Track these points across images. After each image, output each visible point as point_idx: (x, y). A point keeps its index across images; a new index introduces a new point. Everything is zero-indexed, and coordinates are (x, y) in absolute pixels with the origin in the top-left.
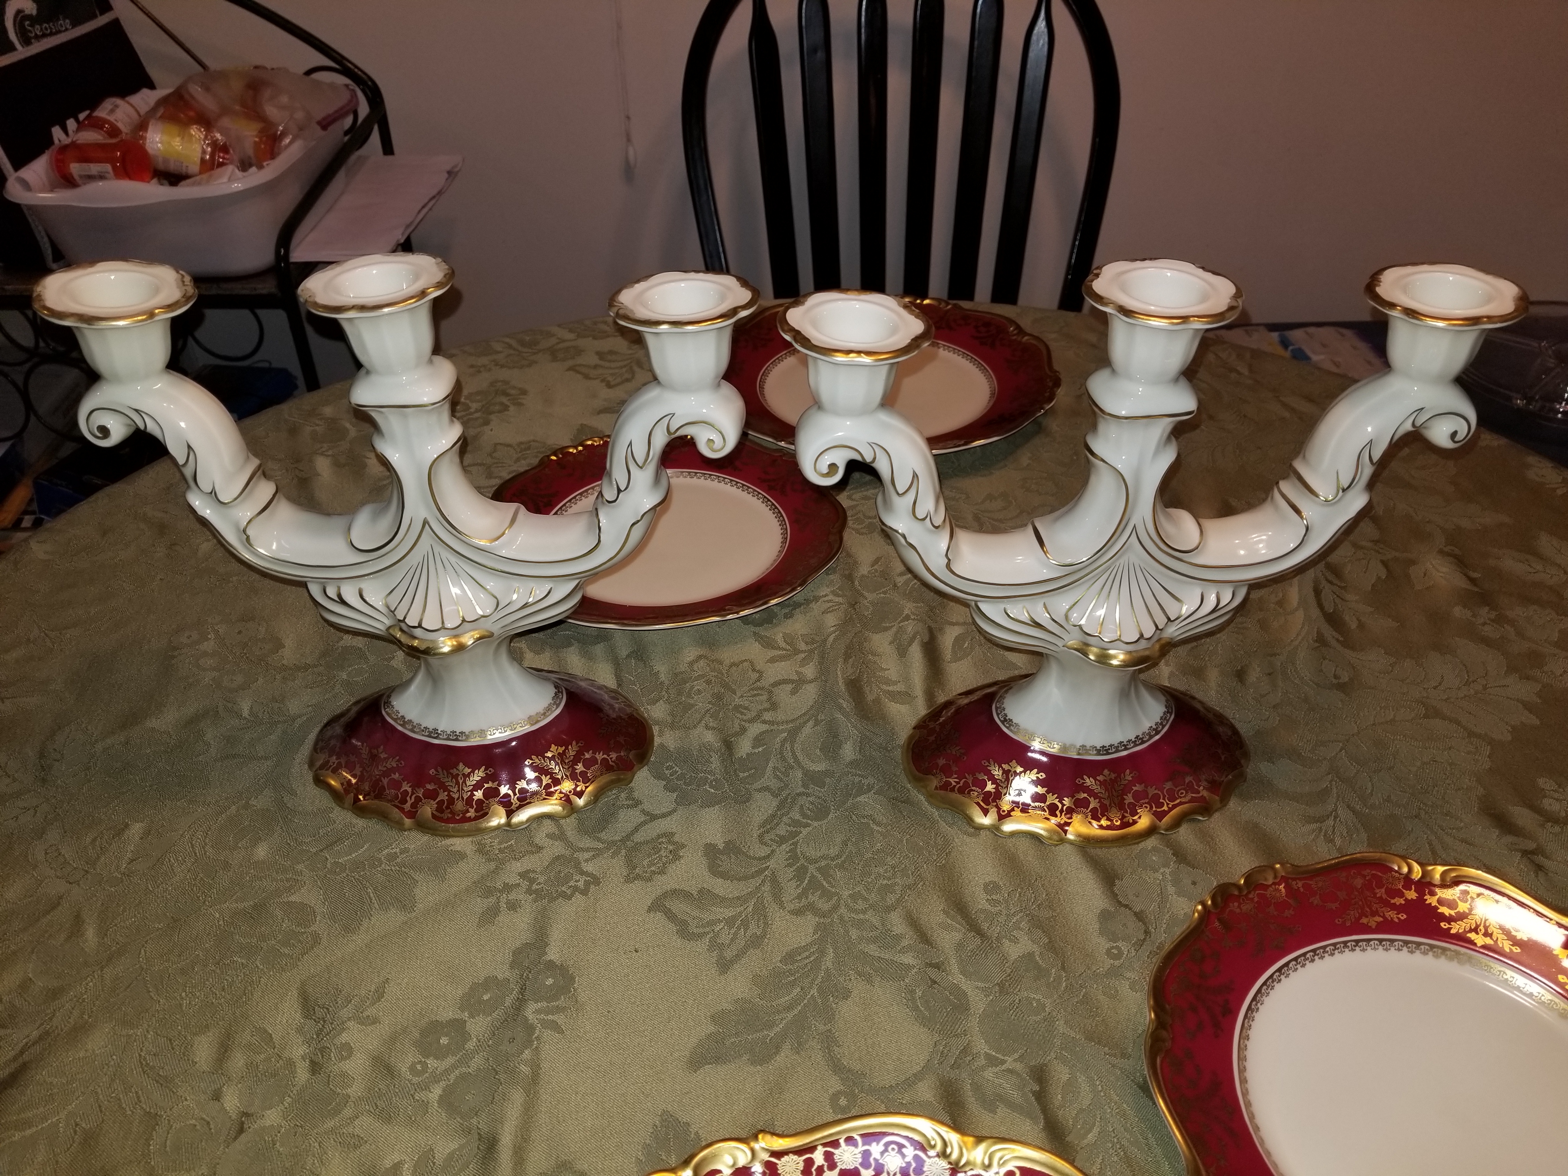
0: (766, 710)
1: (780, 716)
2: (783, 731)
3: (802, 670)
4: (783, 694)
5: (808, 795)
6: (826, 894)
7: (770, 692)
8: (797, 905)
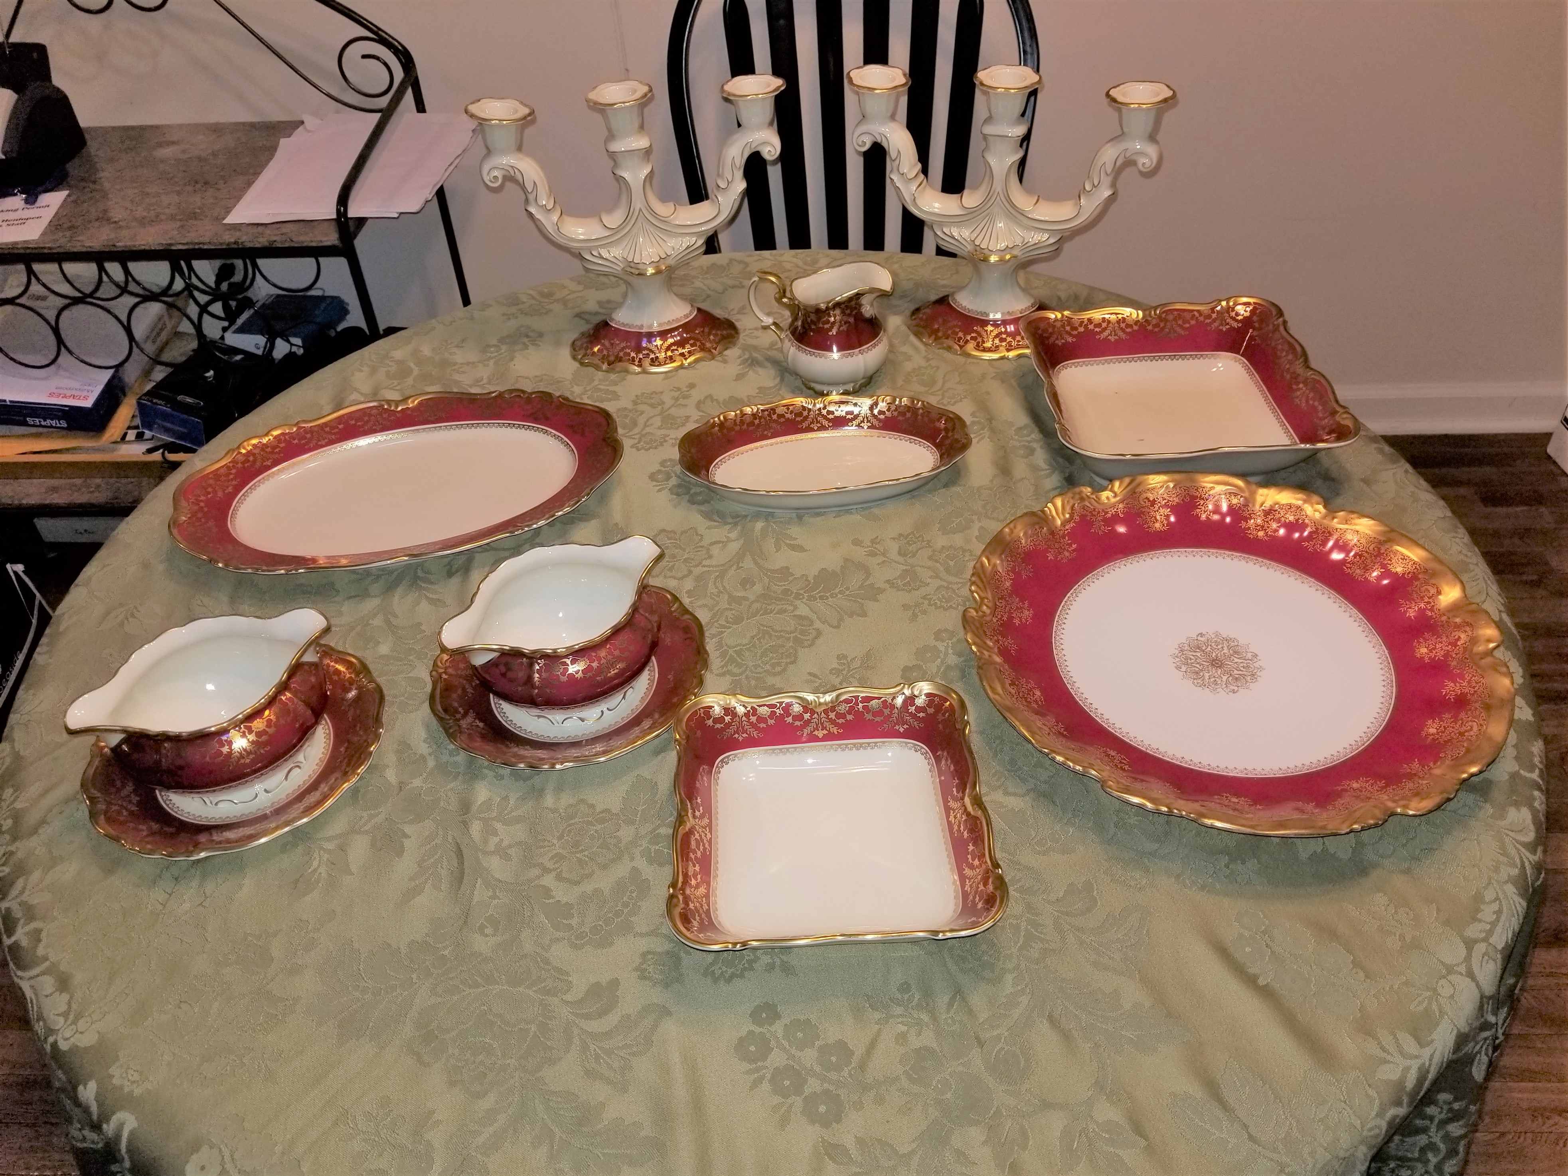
0: (706, 559)
1: (714, 562)
2: (716, 571)
3: (729, 535)
4: (715, 550)
5: (731, 610)
6: (739, 665)
7: (708, 549)
8: (720, 671)
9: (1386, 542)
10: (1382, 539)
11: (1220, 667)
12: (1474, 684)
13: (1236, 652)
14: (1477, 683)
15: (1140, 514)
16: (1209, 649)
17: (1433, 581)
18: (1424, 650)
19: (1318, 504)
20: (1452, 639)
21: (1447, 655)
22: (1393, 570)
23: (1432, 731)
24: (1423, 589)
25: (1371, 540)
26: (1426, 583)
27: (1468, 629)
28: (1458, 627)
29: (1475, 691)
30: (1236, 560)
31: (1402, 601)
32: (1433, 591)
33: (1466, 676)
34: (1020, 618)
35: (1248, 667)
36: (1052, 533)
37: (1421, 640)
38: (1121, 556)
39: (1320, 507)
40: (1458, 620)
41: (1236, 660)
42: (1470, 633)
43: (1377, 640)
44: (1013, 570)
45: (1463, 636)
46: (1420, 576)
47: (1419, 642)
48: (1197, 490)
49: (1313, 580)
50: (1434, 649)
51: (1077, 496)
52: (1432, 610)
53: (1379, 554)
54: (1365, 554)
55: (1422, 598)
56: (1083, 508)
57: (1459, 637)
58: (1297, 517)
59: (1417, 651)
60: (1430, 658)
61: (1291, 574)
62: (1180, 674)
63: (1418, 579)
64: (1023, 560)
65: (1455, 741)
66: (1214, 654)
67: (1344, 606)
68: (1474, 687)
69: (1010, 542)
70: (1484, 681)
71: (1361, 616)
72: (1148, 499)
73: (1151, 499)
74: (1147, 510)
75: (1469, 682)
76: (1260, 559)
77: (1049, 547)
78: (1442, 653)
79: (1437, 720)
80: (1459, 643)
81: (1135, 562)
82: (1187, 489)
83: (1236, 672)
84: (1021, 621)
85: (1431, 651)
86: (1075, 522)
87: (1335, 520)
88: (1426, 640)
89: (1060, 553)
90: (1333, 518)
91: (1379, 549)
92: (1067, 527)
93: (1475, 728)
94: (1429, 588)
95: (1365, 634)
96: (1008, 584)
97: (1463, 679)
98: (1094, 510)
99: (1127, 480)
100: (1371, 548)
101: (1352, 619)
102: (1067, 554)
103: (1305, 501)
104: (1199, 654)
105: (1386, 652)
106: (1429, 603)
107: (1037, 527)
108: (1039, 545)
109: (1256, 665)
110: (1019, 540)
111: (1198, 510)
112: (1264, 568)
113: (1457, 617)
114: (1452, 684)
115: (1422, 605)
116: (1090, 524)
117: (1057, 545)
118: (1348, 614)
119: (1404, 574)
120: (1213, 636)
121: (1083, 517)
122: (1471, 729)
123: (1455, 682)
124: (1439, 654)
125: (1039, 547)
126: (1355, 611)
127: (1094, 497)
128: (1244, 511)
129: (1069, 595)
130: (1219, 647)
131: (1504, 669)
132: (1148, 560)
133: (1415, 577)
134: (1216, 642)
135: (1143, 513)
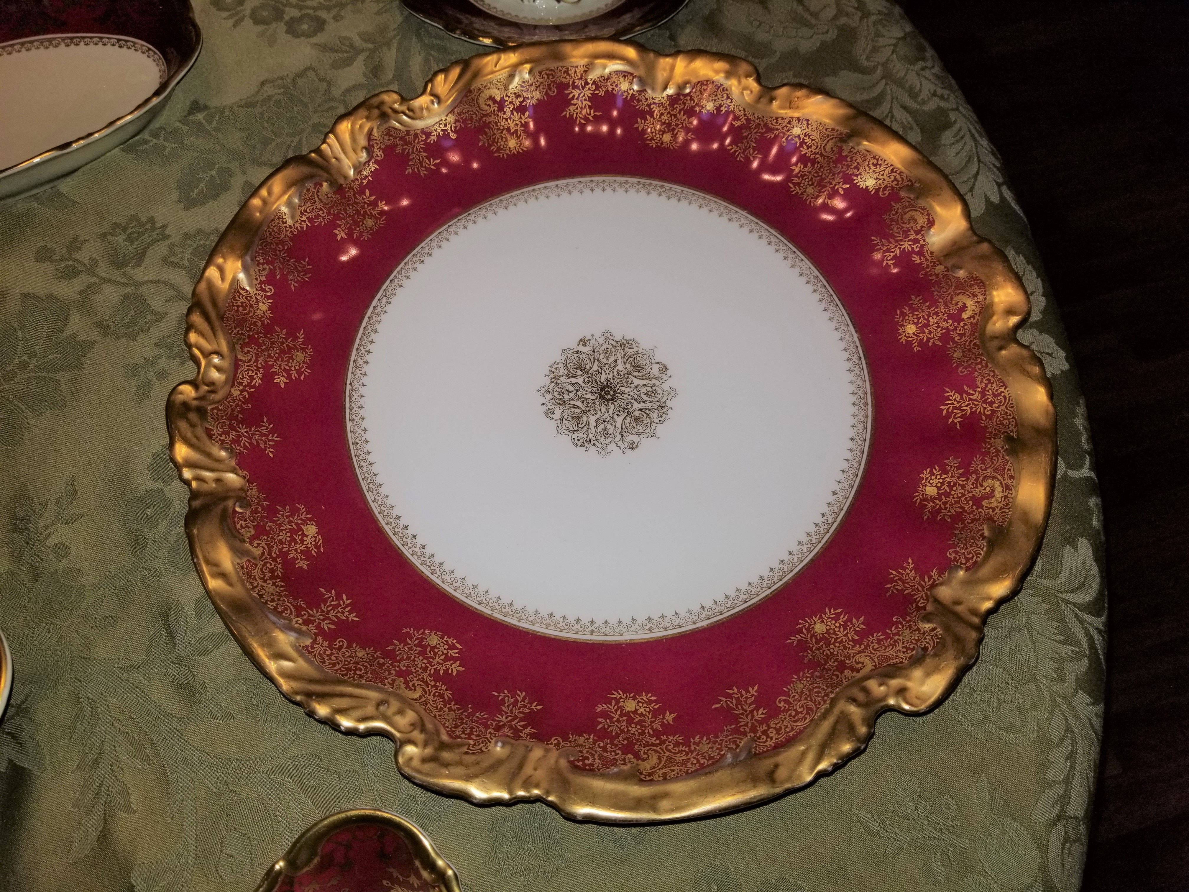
9: (851, 136)
10: (844, 130)
11: (612, 399)
12: (991, 398)
13: (636, 367)
14: (995, 395)
15: (483, 128)
16: (596, 367)
17: (922, 203)
18: (911, 329)
19: (747, 76)
20: (953, 309)
21: (946, 337)
22: (862, 185)
23: (931, 491)
24: (907, 216)
25: (827, 134)
26: (912, 206)
27: (976, 290)
28: (961, 287)
29: (993, 412)
30: (632, 191)
31: (875, 239)
32: (922, 220)
33: (978, 382)
34: (288, 372)
35: (654, 392)
36: (339, 189)
37: (907, 310)
38: (456, 210)
39: (751, 82)
40: (961, 274)
41: (637, 382)
42: (981, 298)
43: (841, 315)
44: (270, 279)
45: (970, 303)
46: (903, 194)
47: (903, 314)
48: (567, 72)
49: (745, 213)
50: (927, 325)
51: (376, 112)
52: (921, 253)
53: (840, 159)
54: (820, 159)
55: (906, 233)
56: (388, 134)
57: (965, 306)
58: (717, 104)
59: (901, 330)
60: (921, 343)
61: (713, 205)
62: (552, 425)
63: (899, 200)
64: (290, 253)
65: (968, 518)
66: (604, 376)
67: (791, 255)
68: (991, 404)
69: (261, 224)
70: (1006, 393)
71: (817, 273)
72: (492, 99)
73: (498, 98)
74: (493, 118)
75: (983, 393)
76: (667, 185)
77: (337, 217)
78: (939, 332)
79: (937, 470)
80: (964, 316)
81: (480, 220)
82: (552, 73)
83: (636, 406)
84: (289, 377)
85: (921, 329)
86: (376, 162)
87: (775, 104)
88: (913, 310)
89: (357, 224)
90: (772, 99)
91: (841, 149)
92: (365, 173)
93: (999, 493)
94: (917, 215)
95: (823, 305)
96: (263, 307)
97: (974, 387)
98: (408, 133)
99: (455, 72)
100: (828, 148)
101: (804, 279)
102: (369, 222)
103: (729, 74)
104: (580, 380)
105: (856, 335)
106: (916, 241)
107: (309, 185)
108: (317, 217)
109: (666, 387)
110: (279, 216)
111: (572, 108)
112: (674, 201)
113: (960, 268)
114: (957, 396)
115: (906, 246)
116: (404, 159)
117: (350, 211)
118: (797, 271)
119: (877, 190)
120: (601, 341)
121: (389, 150)
122: (991, 495)
123: (961, 392)
124: (934, 335)
125: (317, 222)
126: (807, 264)
127: (404, 108)
128: (639, 101)
129: (375, 302)
130: (611, 360)
131: (1036, 370)
132: (501, 211)
133: (894, 196)
134: (606, 352)
135: (487, 125)
